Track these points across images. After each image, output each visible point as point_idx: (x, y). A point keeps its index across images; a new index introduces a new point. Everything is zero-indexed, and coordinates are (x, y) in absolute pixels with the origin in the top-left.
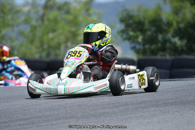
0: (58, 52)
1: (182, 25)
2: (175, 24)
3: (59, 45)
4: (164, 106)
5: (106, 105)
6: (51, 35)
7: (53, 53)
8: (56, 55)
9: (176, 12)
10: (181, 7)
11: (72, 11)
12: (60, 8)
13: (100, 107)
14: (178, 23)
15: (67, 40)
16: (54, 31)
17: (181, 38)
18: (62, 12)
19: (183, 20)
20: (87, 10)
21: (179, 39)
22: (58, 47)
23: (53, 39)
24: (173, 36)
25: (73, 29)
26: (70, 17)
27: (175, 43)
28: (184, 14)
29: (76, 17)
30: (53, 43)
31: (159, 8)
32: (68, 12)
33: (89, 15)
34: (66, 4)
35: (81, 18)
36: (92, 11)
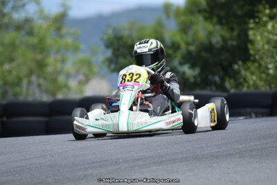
0: (18, 90)
1: (192, 48)
2: (183, 46)
3: (20, 80)
4: (170, 163)
5: (89, 164)
6: (7, 67)
7: (10, 92)
8: (16, 95)
9: (185, 29)
10: (192, 23)
11: (36, 31)
12: (18, 28)
13: (79, 168)
14: (188, 44)
15: (31, 73)
16: (11, 60)
17: (193, 66)
18: (23, 33)
19: (194, 41)
20: (58, 29)
21: (190, 68)
22: (18, 83)
23: (10, 72)
24: (181, 64)
25: (39, 57)
26: (34, 40)
27: (184, 73)
28: (196, 33)
29: (42, 40)
30: (10, 78)
31: (160, 24)
32: (30, 33)
33: (61, 36)
34: (27, 21)
35: (49, 41)
36: (64, 31)
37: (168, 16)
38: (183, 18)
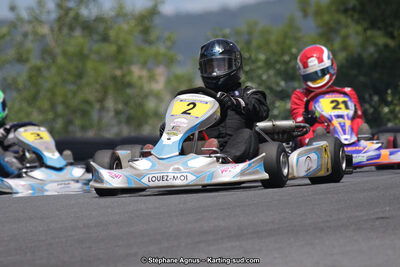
11: (112, 34)
12: (88, 27)
20: (146, 31)
33: (150, 43)
35: (132, 50)
37: (305, 14)
38: (326, 17)
